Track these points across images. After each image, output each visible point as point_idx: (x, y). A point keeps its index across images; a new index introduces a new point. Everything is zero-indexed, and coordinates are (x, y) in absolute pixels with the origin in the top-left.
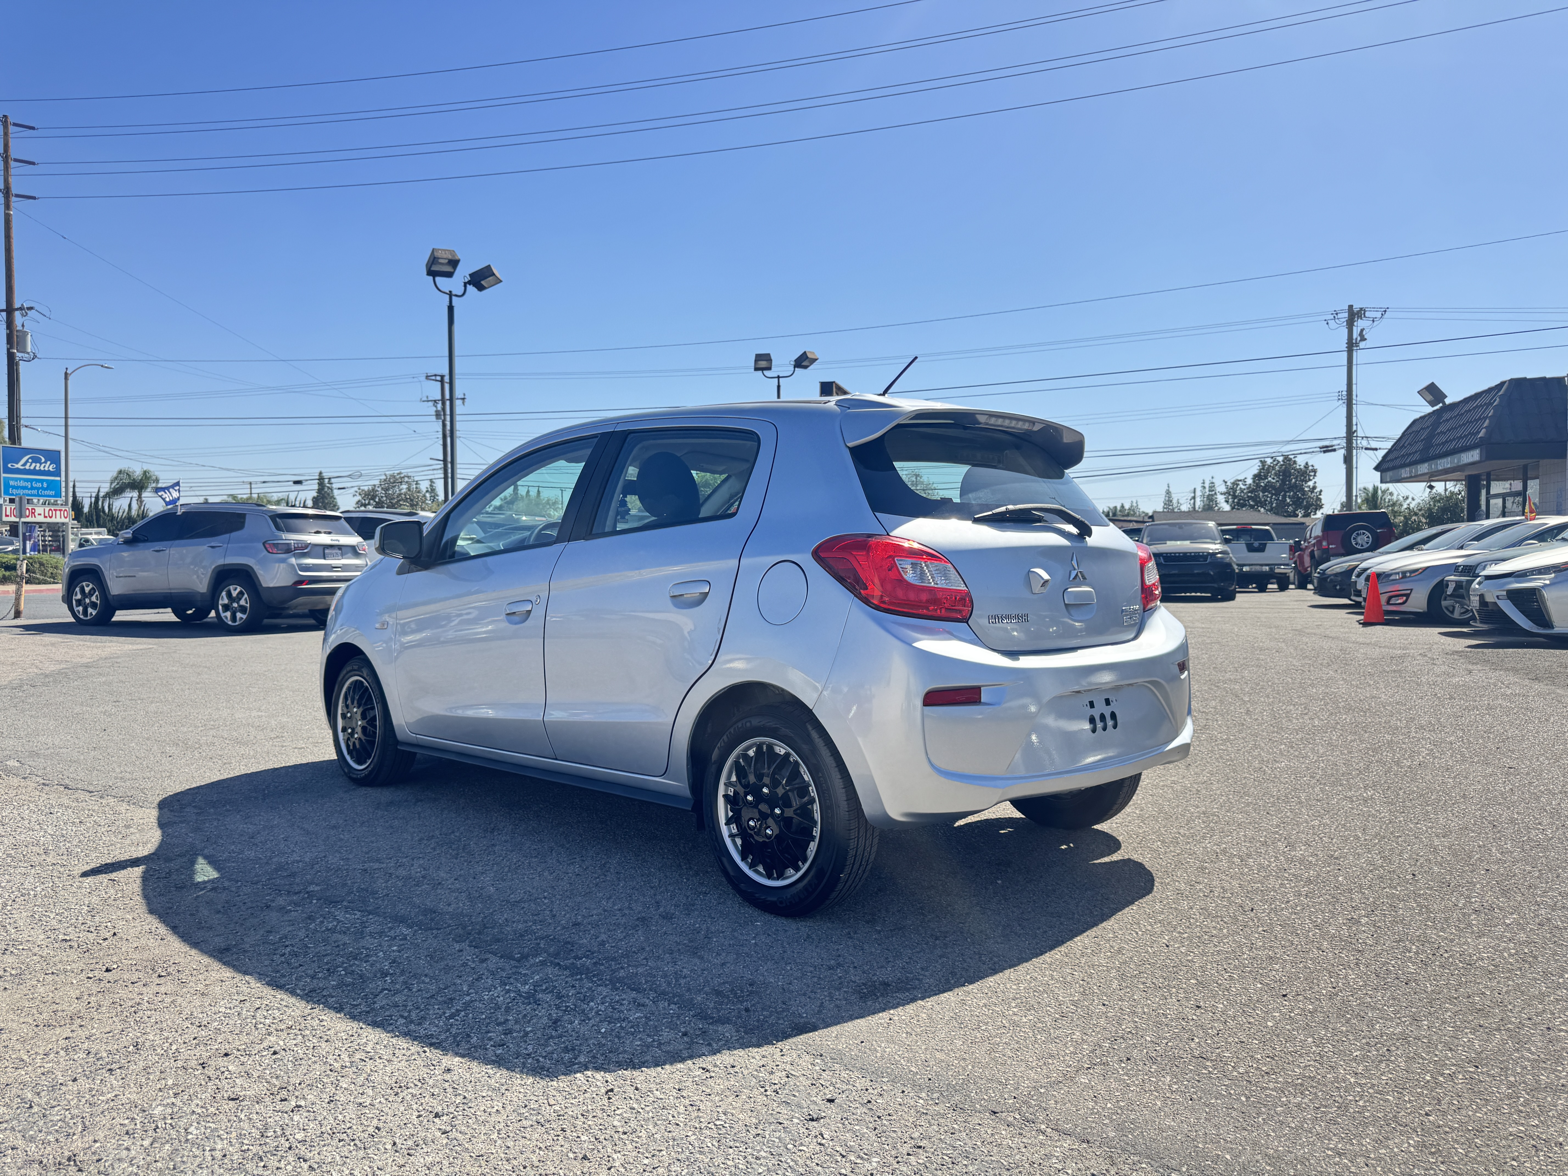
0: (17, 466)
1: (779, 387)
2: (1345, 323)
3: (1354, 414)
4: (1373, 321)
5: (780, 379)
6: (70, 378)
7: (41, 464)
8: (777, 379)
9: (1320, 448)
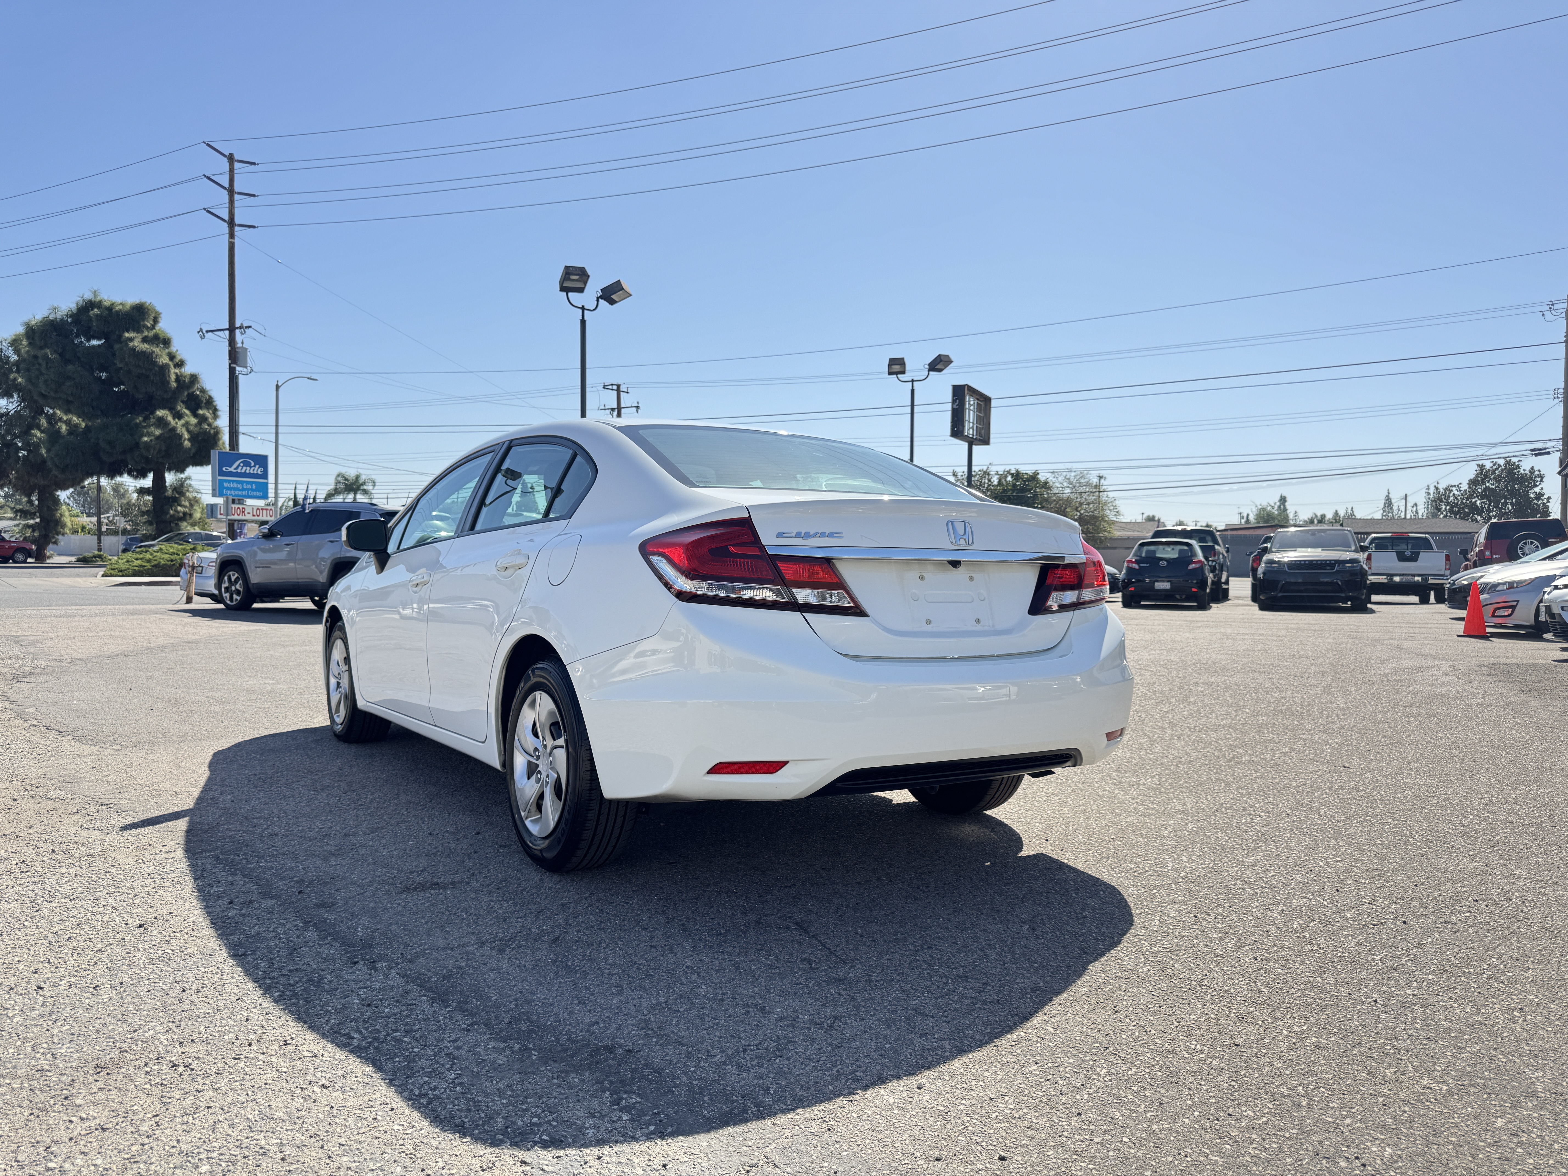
0: (232, 469)
1: (913, 391)
2: (1564, 315)
5: (915, 383)
6: (281, 390)
7: (251, 467)
8: (911, 383)
9: (1532, 450)
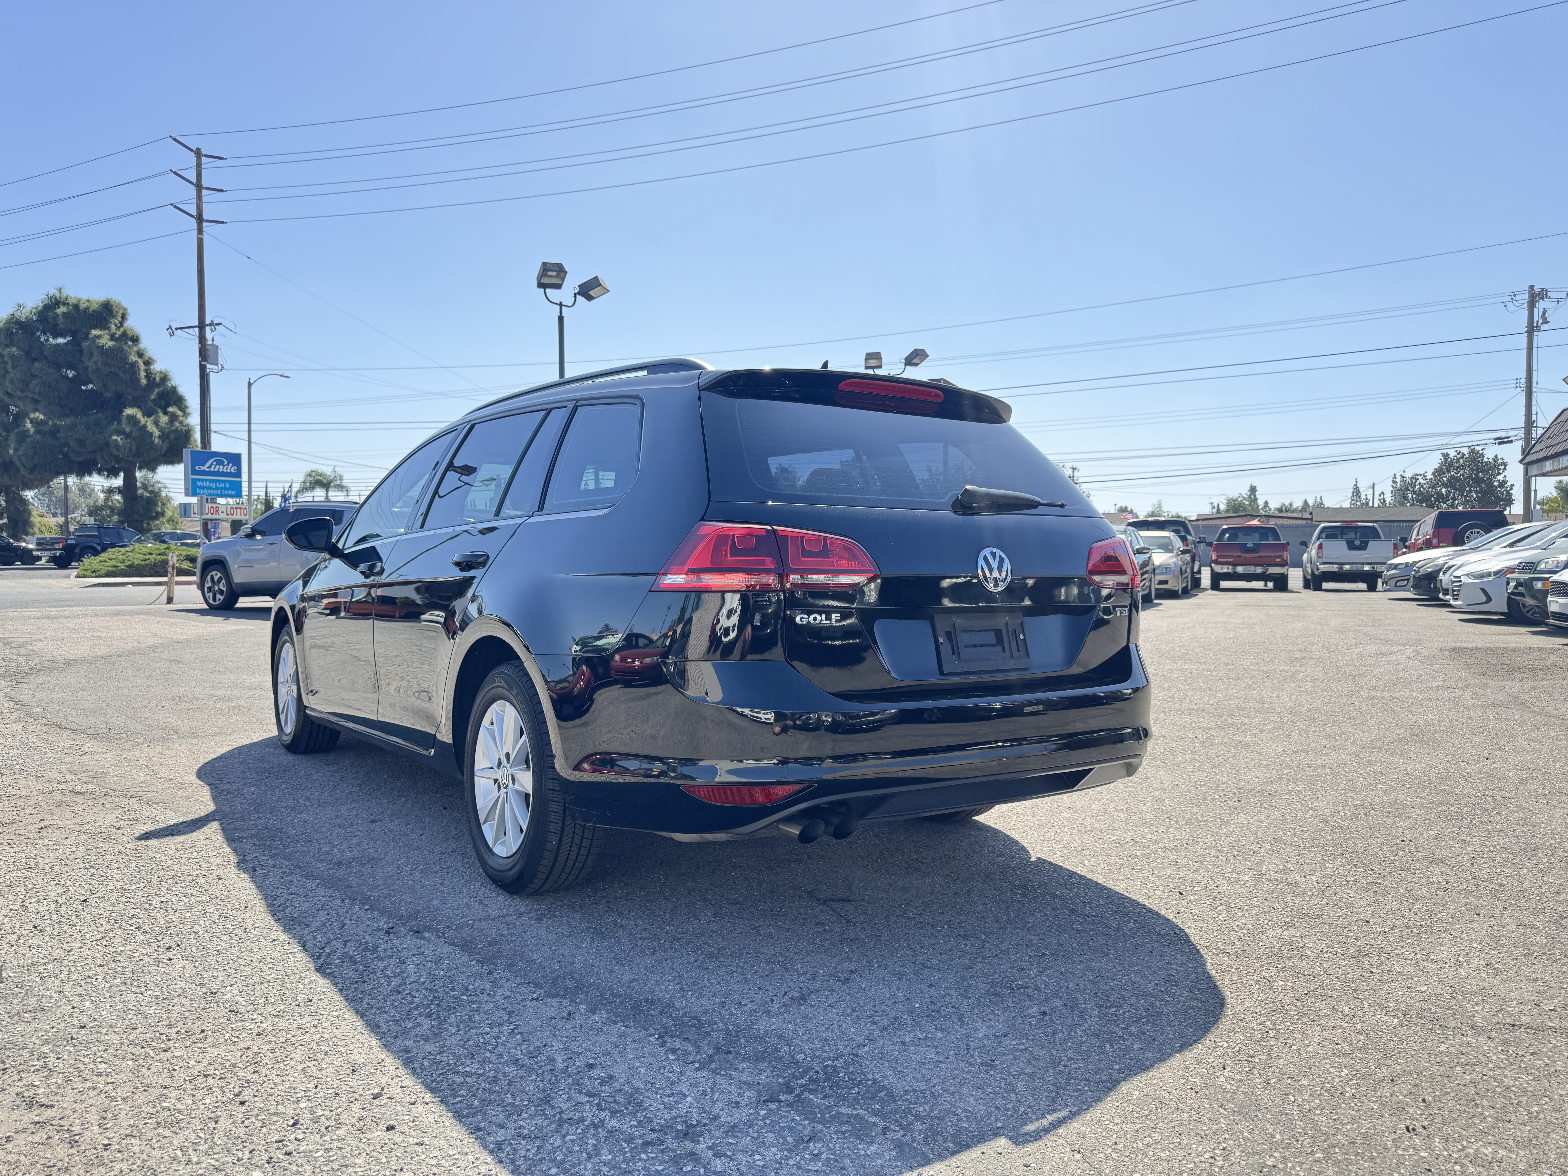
2: (1525, 306)
3: (1534, 402)
4: (1558, 302)
6: (253, 387)
7: (224, 466)
9: (1495, 439)
